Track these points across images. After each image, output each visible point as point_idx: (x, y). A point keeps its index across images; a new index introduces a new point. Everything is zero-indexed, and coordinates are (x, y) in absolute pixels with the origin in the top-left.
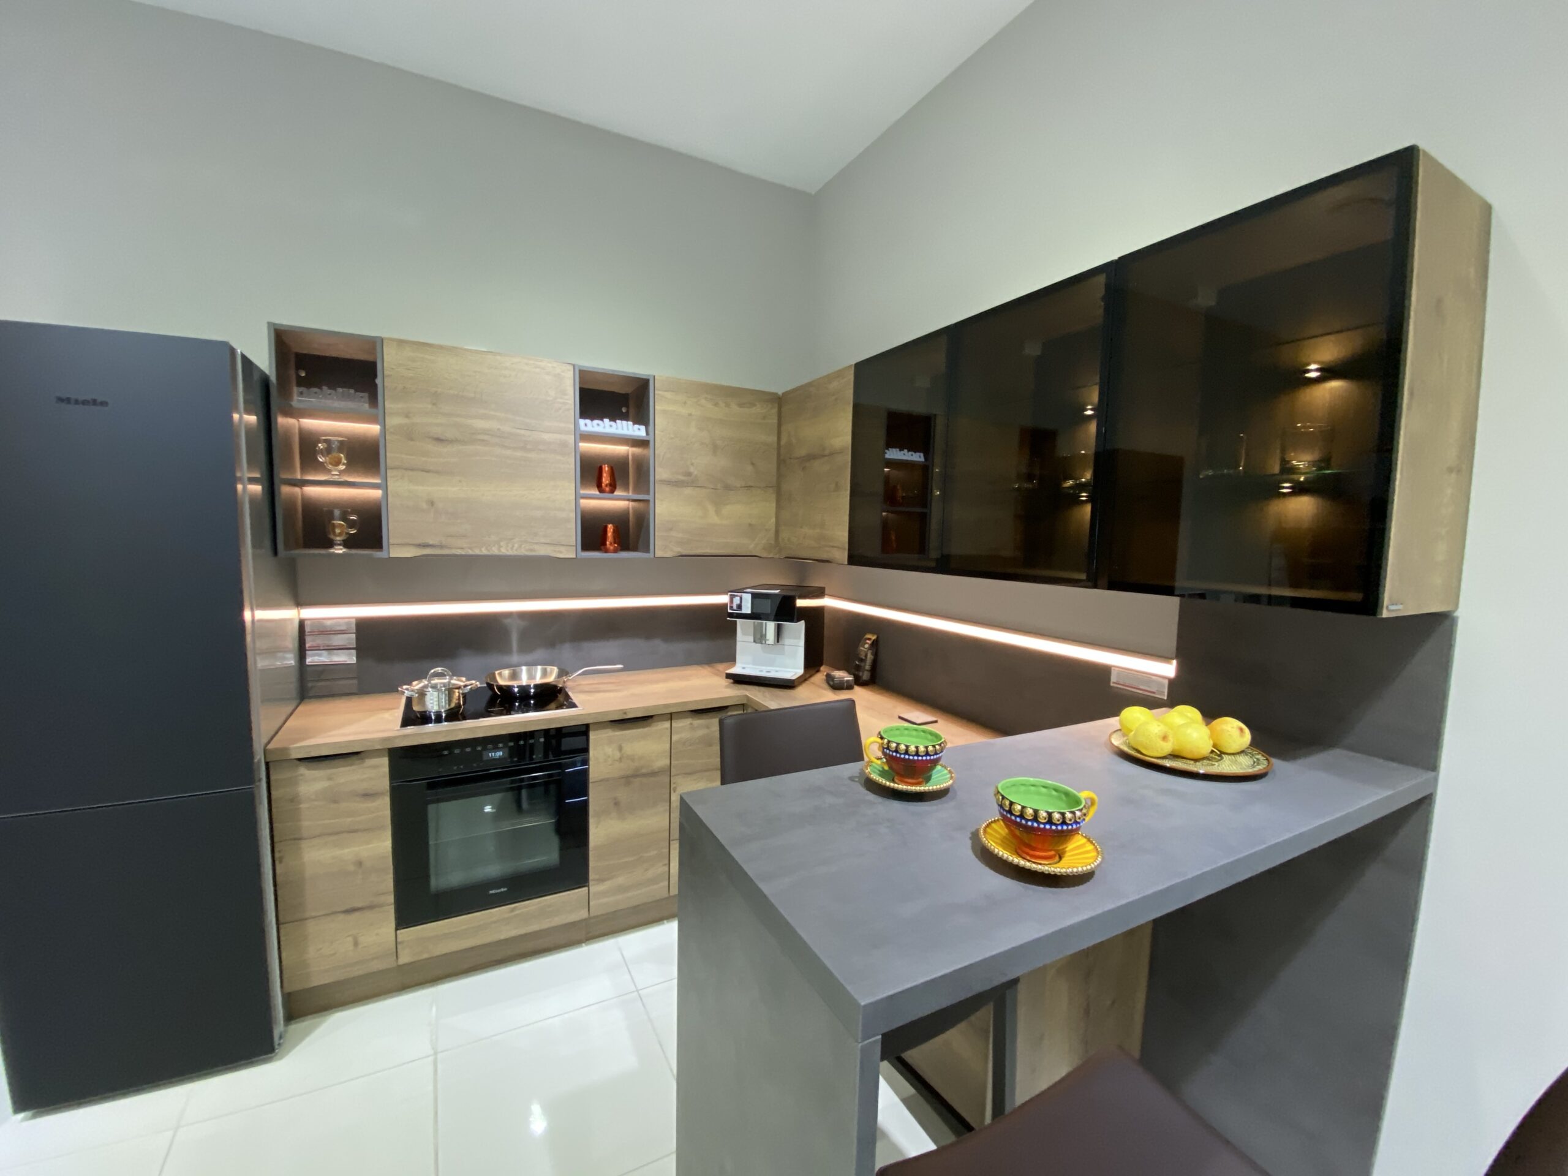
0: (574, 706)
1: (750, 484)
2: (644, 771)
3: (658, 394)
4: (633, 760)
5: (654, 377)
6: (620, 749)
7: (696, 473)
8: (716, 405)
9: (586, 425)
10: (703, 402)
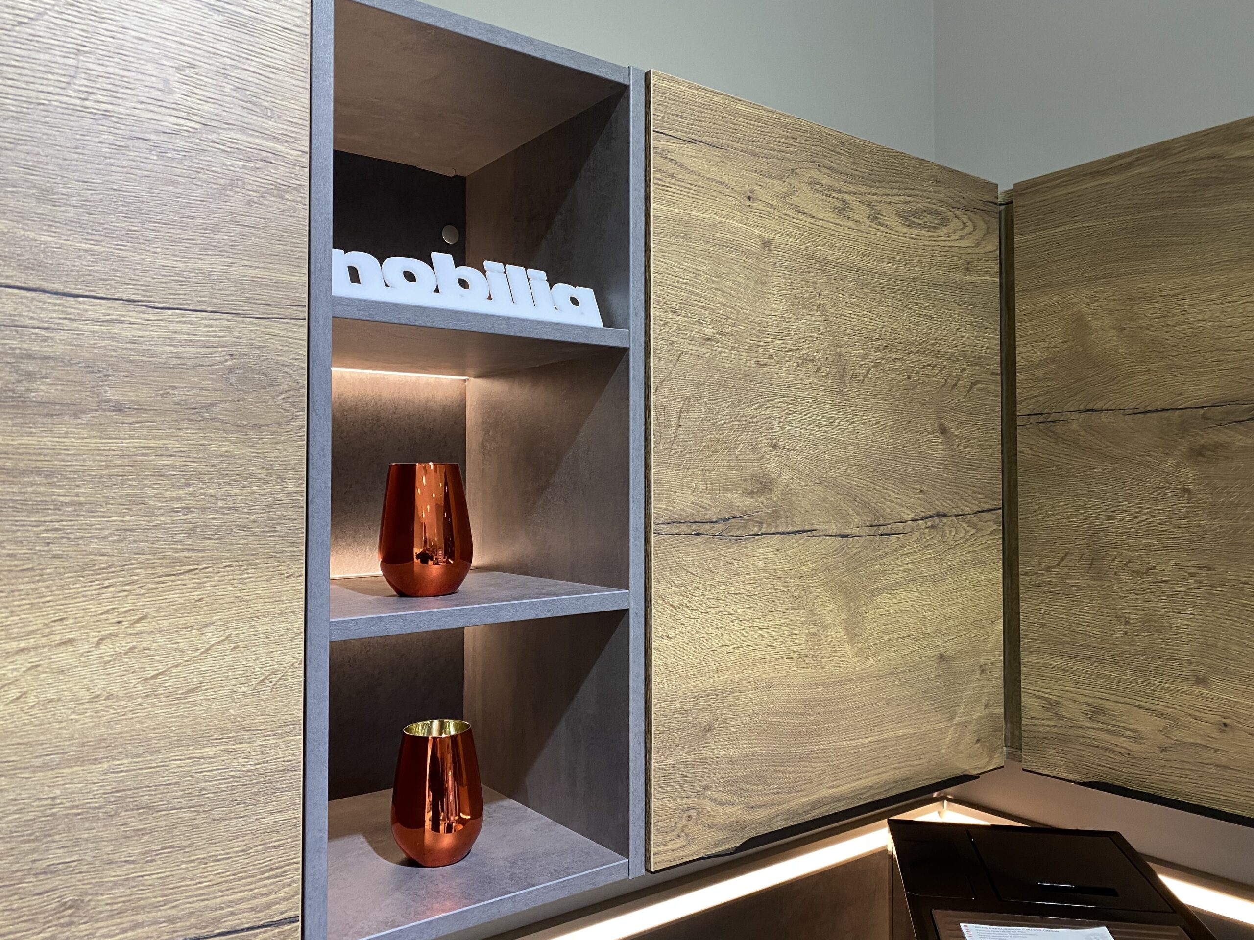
1: (940, 505)
3: (663, 154)
5: (647, 76)
7: (786, 477)
8: (843, 210)
9: (354, 274)
10: (805, 198)
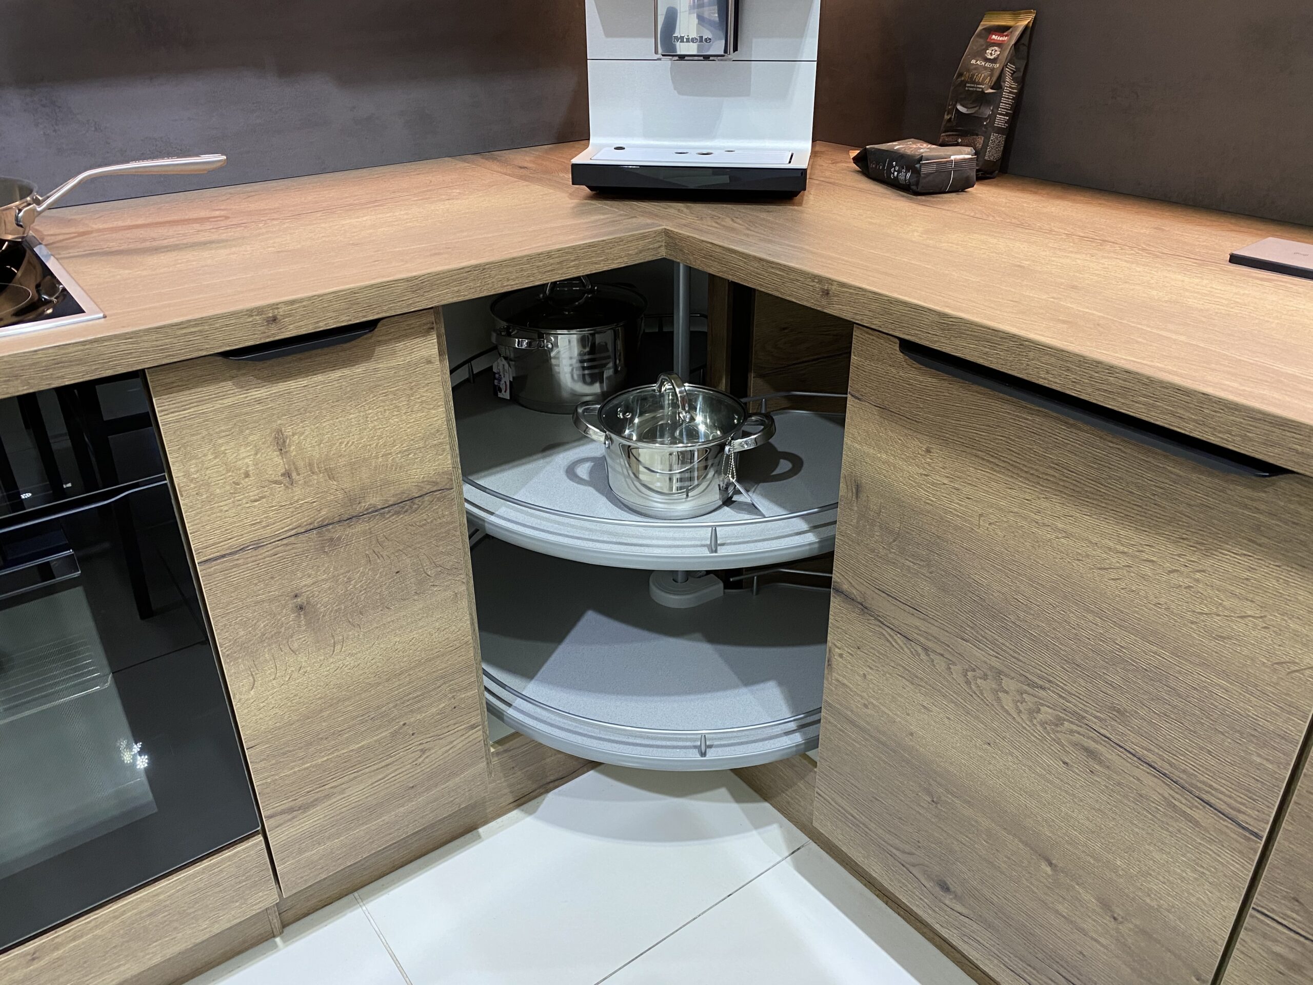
0: (69, 307)
2: (375, 500)
4: (331, 474)
6: (281, 444)
